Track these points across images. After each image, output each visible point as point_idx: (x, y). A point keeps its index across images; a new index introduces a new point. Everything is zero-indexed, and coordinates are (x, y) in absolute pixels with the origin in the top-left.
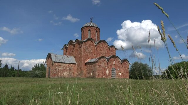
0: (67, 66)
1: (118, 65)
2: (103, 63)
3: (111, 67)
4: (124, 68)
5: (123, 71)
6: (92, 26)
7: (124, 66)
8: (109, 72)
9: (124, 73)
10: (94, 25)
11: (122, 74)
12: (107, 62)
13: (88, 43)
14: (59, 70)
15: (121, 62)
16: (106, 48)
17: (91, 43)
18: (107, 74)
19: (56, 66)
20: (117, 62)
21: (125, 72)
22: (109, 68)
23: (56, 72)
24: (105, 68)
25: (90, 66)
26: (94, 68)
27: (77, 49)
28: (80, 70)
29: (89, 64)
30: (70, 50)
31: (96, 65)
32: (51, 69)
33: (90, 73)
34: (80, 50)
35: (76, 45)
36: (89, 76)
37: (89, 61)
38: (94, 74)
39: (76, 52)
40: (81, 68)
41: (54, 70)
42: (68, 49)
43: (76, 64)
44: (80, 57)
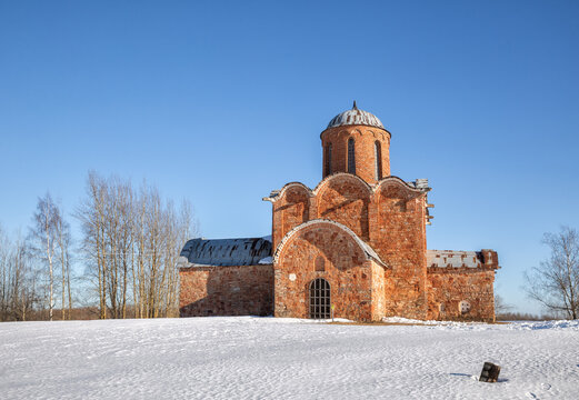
23: (374, 298)
25: (451, 279)
26: (477, 289)
27: (387, 215)
28: (412, 292)
29: (446, 273)
30: (333, 210)
31: (489, 280)
32: (344, 285)
33: (457, 302)
34: (409, 219)
35: (376, 198)
36: (450, 312)
37: (441, 264)
38: (480, 308)
39: (383, 223)
40: (418, 287)
41: (372, 292)
42: (318, 205)
43: (385, 269)
44: (412, 247)
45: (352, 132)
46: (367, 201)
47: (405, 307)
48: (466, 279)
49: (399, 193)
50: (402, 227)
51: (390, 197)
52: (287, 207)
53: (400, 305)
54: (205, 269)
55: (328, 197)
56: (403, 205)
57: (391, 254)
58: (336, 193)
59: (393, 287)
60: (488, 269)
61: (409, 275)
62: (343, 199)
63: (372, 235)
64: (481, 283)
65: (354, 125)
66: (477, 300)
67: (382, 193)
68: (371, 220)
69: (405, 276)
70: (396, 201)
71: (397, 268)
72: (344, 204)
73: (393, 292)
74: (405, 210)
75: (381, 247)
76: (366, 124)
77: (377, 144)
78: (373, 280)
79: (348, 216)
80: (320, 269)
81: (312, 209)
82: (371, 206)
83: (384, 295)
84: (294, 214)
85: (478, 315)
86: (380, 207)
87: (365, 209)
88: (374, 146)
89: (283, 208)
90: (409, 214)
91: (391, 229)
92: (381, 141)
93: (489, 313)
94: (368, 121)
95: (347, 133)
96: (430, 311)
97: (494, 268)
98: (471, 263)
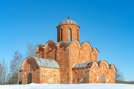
0: (52, 71)
1: (106, 71)
2: (94, 69)
3: (101, 72)
4: (111, 74)
5: (110, 77)
6: (73, 25)
7: (111, 71)
8: (99, 79)
9: (111, 80)
10: (74, 23)
11: (110, 80)
12: (98, 68)
13: (74, 45)
14: (45, 76)
15: (108, 67)
16: (89, 51)
17: (76, 46)
18: (98, 81)
19: (42, 71)
20: (105, 68)
22: (99, 74)
23: (42, 78)
24: (96, 75)
25: (79, 71)
26: (85, 74)
27: (61, 52)
28: (66, 76)
29: (78, 69)
30: (49, 52)
31: (88, 71)
32: (35, 75)
33: (80, 79)
34: (66, 53)
35: (59, 48)
36: (79, 82)
37: (77, 67)
38: (86, 81)
39: (60, 55)
40: (68, 74)
41: (41, 77)
42: (46, 51)
43: (60, 69)
44: (67, 62)
45: (62, 27)
46: (56, 49)
47: (65, 81)
49: (64, 45)
50: (65, 56)
51: (62, 47)
52: (39, 52)
53: (63, 80)
55: (48, 49)
56: (64, 49)
57: (62, 64)
58: (49, 47)
59: (62, 75)
60: (88, 68)
61: (66, 71)
63: (57, 59)
64: (86, 72)
65: (62, 25)
66: (85, 78)
67: (60, 46)
68: (57, 54)
69: (65, 71)
71: (63, 68)
72: (51, 50)
73: (62, 76)
74: (65, 51)
75: (60, 63)
76: (66, 24)
77: (70, 29)
78: (42, 73)
79: (52, 53)
80: (31, 70)
81: (44, 52)
82: (57, 50)
83: (58, 77)
84: (41, 54)
85: (85, 83)
86: (59, 50)
87: (56, 51)
88: (69, 30)
89: (38, 53)
90: (66, 52)
91: (62, 57)
92: (72, 28)
93: (88, 82)
94: (67, 23)
95: (60, 28)
96: (74, 82)
97: (90, 67)
98: (85, 66)
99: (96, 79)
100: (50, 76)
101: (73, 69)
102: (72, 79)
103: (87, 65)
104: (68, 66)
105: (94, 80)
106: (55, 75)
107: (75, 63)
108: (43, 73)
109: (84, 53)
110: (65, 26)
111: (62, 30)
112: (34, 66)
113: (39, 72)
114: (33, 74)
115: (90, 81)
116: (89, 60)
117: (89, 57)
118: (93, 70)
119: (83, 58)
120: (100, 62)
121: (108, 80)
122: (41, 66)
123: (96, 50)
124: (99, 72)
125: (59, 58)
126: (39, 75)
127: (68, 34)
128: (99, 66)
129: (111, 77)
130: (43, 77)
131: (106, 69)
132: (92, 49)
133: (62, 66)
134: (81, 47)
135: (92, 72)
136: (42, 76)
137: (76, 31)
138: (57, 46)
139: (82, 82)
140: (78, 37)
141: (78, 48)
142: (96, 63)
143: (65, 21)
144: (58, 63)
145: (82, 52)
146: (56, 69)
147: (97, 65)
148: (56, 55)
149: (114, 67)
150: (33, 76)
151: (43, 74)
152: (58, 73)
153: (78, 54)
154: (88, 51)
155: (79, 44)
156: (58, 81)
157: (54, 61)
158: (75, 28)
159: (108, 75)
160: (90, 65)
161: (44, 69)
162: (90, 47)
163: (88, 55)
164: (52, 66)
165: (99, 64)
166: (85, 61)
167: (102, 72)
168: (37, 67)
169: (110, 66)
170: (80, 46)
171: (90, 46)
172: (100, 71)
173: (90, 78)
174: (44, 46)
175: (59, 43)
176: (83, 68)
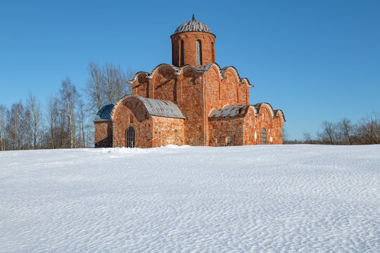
0: (172, 124)
1: (269, 123)
2: (250, 119)
3: (260, 125)
4: (276, 128)
5: (275, 134)
6: (204, 32)
7: (276, 123)
8: (258, 137)
9: (276, 139)
10: (206, 29)
11: (274, 139)
12: (256, 117)
13: (211, 74)
14: (160, 133)
15: (273, 115)
17: (214, 74)
18: (255, 140)
19: (156, 124)
20: (267, 117)
21: (277, 136)
22: (258, 129)
23: (156, 137)
25: (222, 124)
26: (235, 129)
27: (186, 87)
28: (197, 132)
29: (219, 120)
30: (160, 86)
31: (241, 123)
32: (141, 130)
33: (224, 137)
34: (197, 89)
35: (181, 78)
36: (221, 143)
37: (218, 114)
38: (236, 141)
39: (184, 93)
40: (201, 129)
41: (154, 134)
42: (153, 84)
43: (184, 119)
44: (198, 106)
45: (183, 36)
46: (176, 80)
47: (194, 141)
48: (230, 123)
49: (192, 74)
50: (193, 94)
51: (188, 77)
52: (139, 86)
53: (192, 140)
54: (106, 122)
55: (158, 79)
56: (193, 81)
57: (187, 110)
58: (162, 76)
59: (188, 130)
60: (241, 117)
61: (196, 122)
62: (165, 80)
63: (178, 100)
64: (237, 125)
65: (183, 32)
66: (235, 136)
67: (184, 75)
68: (177, 91)
69: (194, 123)
70: (190, 79)
71: (191, 118)
72: (166, 82)
73: (188, 133)
74: (194, 84)
75: (183, 107)
76: (191, 30)
77: (200, 41)
78: (155, 127)
79: (168, 89)
80: (132, 122)
81: (150, 86)
82: (178, 83)
83: (182, 135)
84: (142, 90)
85: (235, 145)
86: (183, 83)
87: (175, 85)
88: (197, 43)
89: (137, 86)
90: (197, 86)
91: (188, 95)
92: (202, 39)
93: (240, 144)
94: (193, 28)
95: (180, 38)
96: (211, 143)
97: (244, 116)
98: (233, 113)
99: (253, 137)
100: (168, 132)
101: (210, 119)
102: (208, 138)
103: (238, 112)
104: (201, 114)
105: (250, 140)
106: (176, 131)
107: (212, 108)
108: (157, 127)
109: (228, 89)
110: (189, 35)
111: (182, 42)
112: (138, 114)
113: (149, 125)
114: (136, 129)
115: (244, 142)
116: (235, 101)
117: (234, 95)
118: (248, 121)
119: (225, 98)
120: (260, 105)
121: (271, 139)
122: (152, 113)
123: (247, 82)
124: (258, 125)
125: (182, 97)
126: (150, 131)
127: (195, 51)
128: (258, 112)
129: (277, 133)
130: (158, 134)
131: (268, 119)
132: (241, 81)
133: (189, 114)
134: (223, 76)
135: (247, 124)
136: (156, 132)
137: (210, 45)
138: (177, 75)
139: (229, 144)
140: (213, 56)
141: (218, 80)
142: (253, 108)
143: (189, 24)
144: (179, 108)
145: (224, 87)
146: (178, 120)
147: (255, 111)
148: (175, 93)
149: (281, 115)
150: (137, 131)
151: (157, 130)
152: (180, 127)
153: (218, 90)
154: (234, 85)
155: (219, 71)
156: (182, 141)
157: (173, 104)
158: (208, 38)
159: (273, 130)
160: (243, 112)
161: (158, 120)
162: (237, 77)
163: (232, 92)
164: (170, 113)
165: (258, 110)
166: (228, 104)
167: (263, 125)
168: (146, 115)
169: (275, 112)
170: (220, 75)
171: (236, 74)
172: (259, 123)
173: (244, 135)
174: (149, 75)
175: (182, 69)
176: (230, 117)
